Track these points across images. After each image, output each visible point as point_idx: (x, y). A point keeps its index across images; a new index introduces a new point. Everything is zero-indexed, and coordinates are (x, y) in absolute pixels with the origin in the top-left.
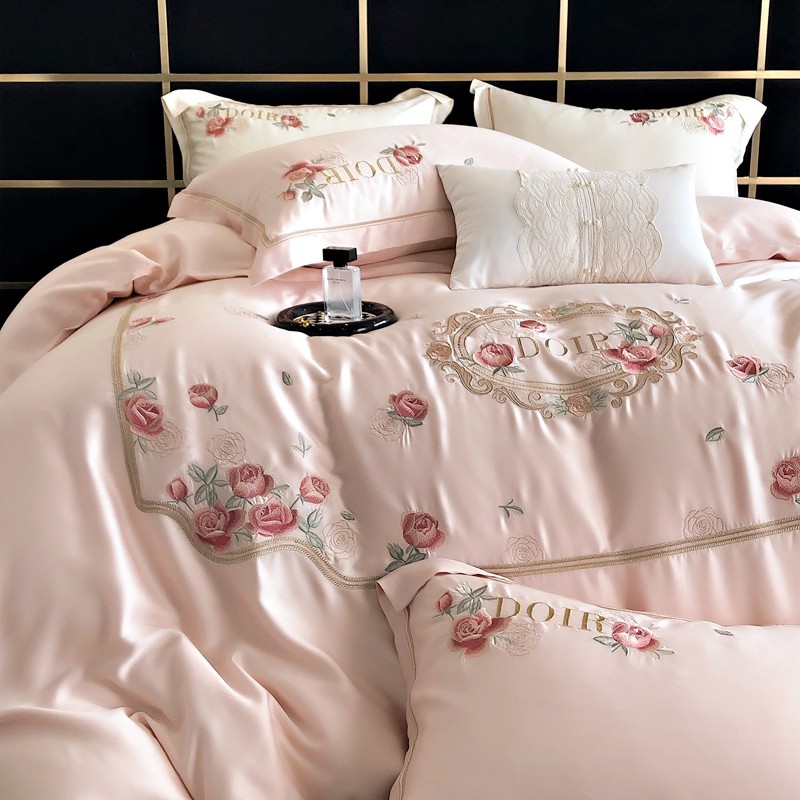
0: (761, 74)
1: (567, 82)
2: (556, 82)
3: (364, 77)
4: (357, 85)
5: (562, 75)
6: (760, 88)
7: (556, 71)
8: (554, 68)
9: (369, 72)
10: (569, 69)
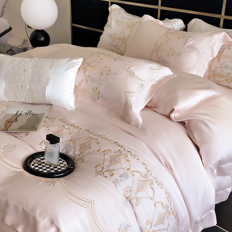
1: (224, 19)
2: (220, 19)
3: (160, 7)
4: (157, 10)
7: (221, 14)
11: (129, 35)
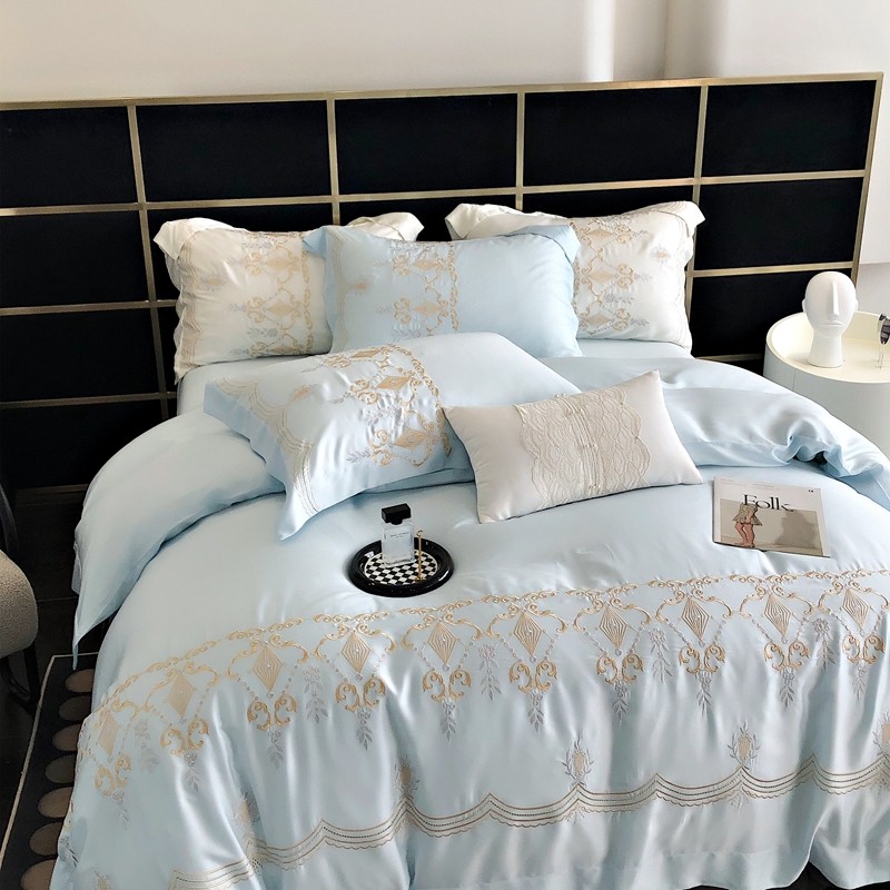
0: (697, 181)
1: (524, 195)
2: (514, 195)
3: (336, 198)
4: (330, 205)
5: (520, 190)
6: (696, 194)
7: (514, 186)
8: (513, 184)
9: (341, 193)
10: (526, 183)
11: (307, 290)
